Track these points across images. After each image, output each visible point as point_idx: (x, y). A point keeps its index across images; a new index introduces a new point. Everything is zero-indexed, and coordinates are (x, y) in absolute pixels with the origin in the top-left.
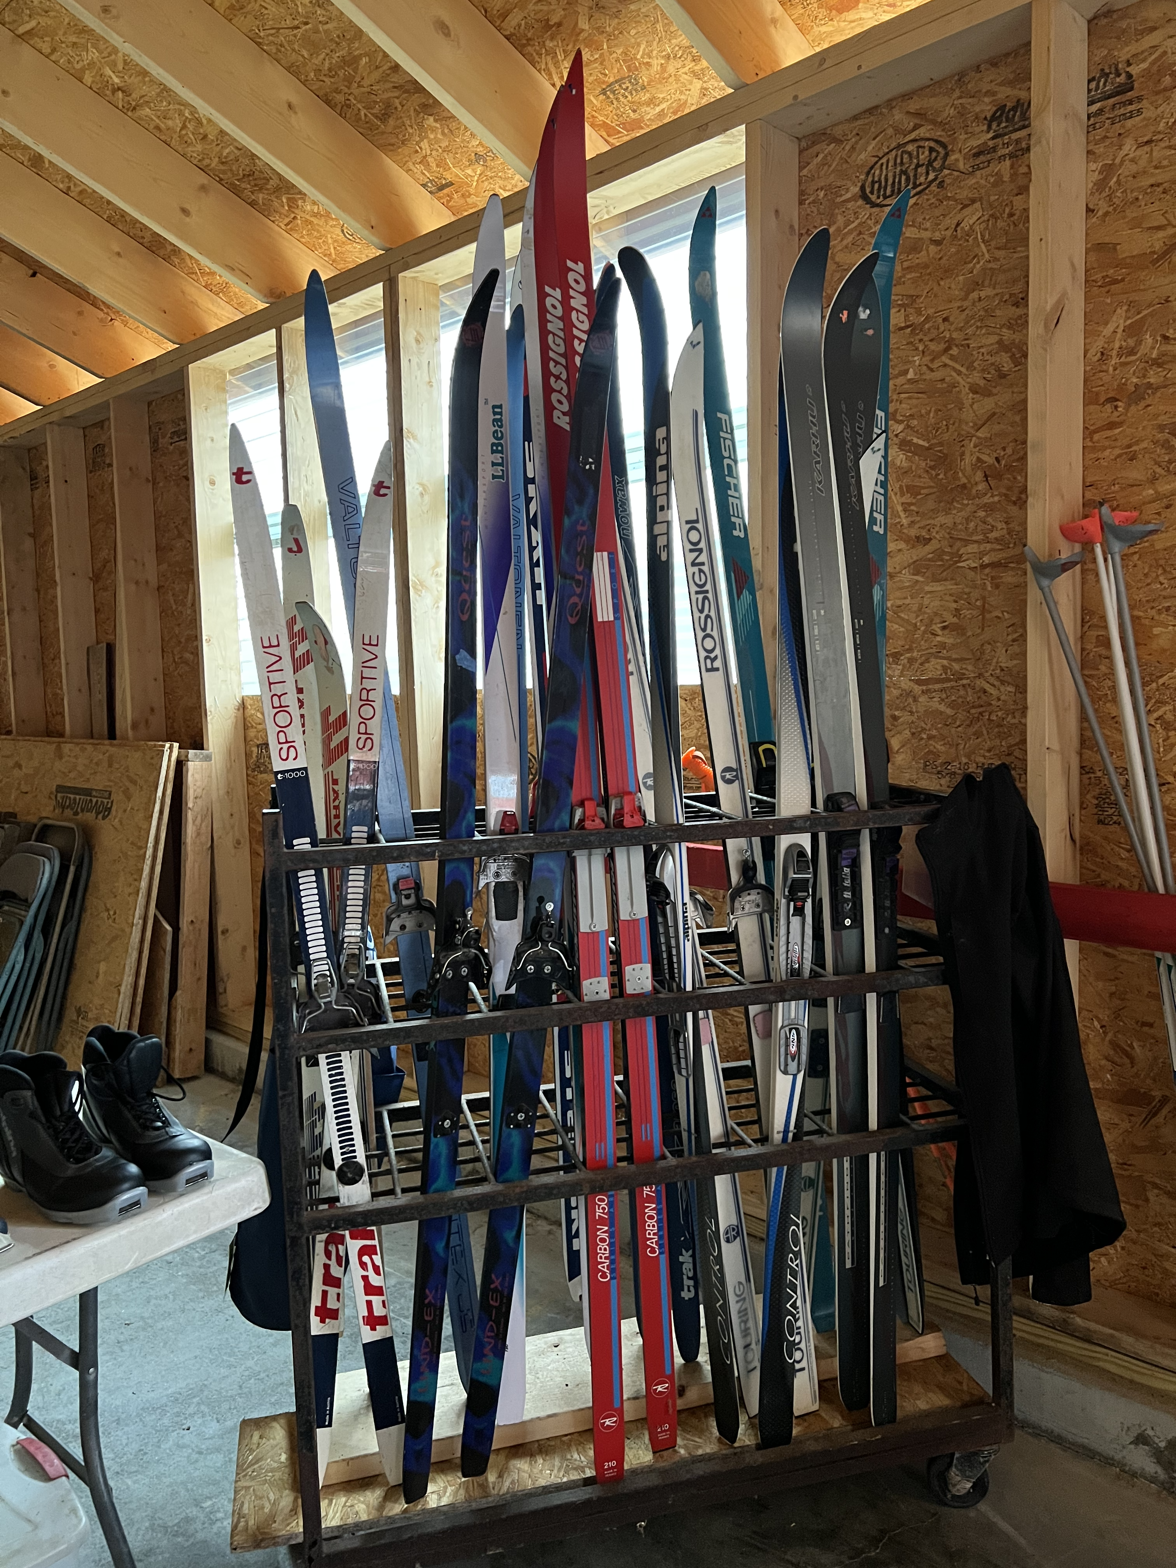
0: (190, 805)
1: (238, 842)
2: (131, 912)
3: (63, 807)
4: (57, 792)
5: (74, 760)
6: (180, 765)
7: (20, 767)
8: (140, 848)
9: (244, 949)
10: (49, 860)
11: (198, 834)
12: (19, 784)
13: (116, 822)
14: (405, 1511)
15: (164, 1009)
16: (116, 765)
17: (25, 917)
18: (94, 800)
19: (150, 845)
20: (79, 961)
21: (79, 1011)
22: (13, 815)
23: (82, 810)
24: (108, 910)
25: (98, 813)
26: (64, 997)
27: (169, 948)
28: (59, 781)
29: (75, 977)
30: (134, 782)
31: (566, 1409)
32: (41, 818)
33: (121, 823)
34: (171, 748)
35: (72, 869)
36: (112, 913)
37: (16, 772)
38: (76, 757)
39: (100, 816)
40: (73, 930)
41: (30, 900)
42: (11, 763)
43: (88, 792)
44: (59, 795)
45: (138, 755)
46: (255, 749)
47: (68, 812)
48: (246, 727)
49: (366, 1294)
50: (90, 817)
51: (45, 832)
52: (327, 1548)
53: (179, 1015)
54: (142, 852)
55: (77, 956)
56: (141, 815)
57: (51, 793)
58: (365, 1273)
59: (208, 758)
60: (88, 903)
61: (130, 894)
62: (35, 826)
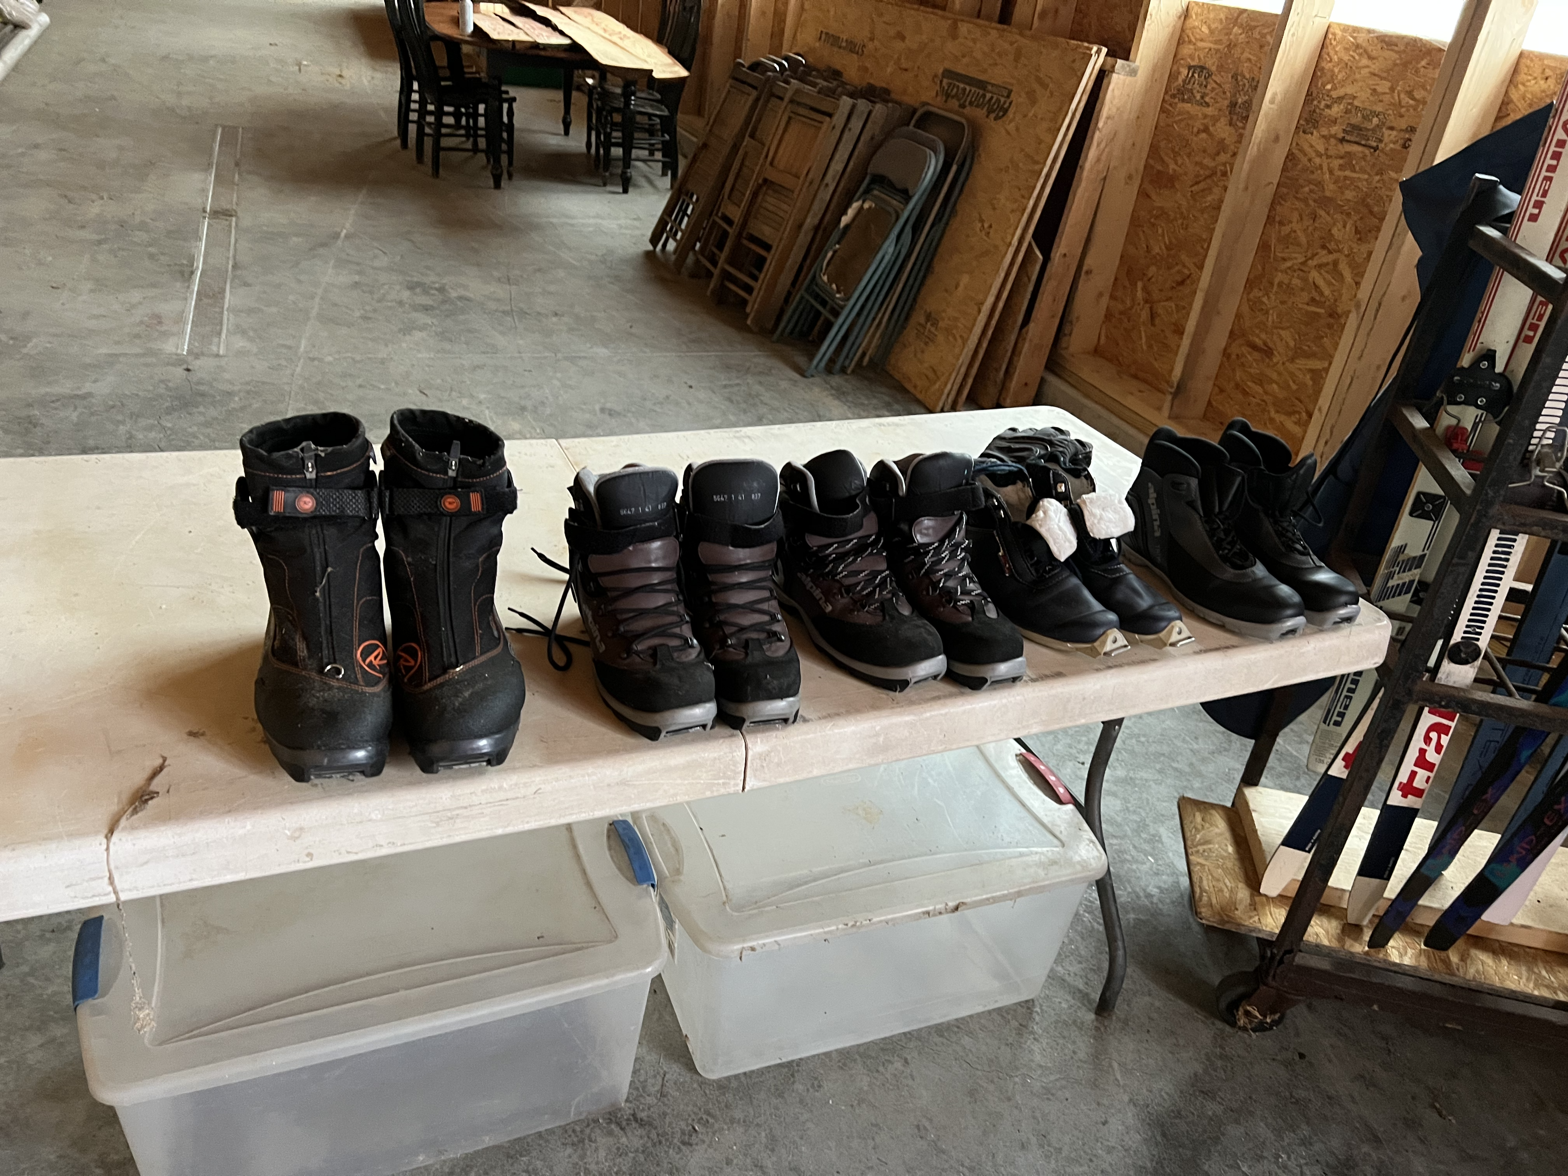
0: (1100, 125)
1: (1130, 177)
2: (1011, 231)
3: (948, 96)
4: (944, 76)
5: (971, 44)
6: (1102, 75)
7: (903, 38)
8: (1037, 163)
9: (1101, 295)
10: (935, 153)
11: (1098, 160)
12: (899, 59)
13: (1011, 127)
14: (1367, 953)
15: (1013, 338)
16: (1023, 60)
17: (903, 210)
18: (988, 96)
19: (1049, 162)
20: (937, 267)
21: (928, 317)
22: (887, 91)
23: (971, 103)
24: (982, 221)
25: (989, 112)
26: (915, 300)
27: (1034, 277)
28: (948, 65)
29: (929, 282)
30: (1045, 86)
31: (1541, 927)
32: (925, 104)
33: (1017, 129)
34: (1099, 52)
35: (954, 168)
36: (986, 225)
37: (899, 45)
38: (974, 41)
39: (992, 116)
40: (938, 235)
41: (910, 193)
42: (892, 32)
43: (982, 85)
44: (945, 81)
45: (1055, 53)
46: (1184, 71)
47: (954, 103)
48: (1180, 42)
49: (1415, 765)
50: (980, 113)
51: (927, 119)
52: (1300, 959)
53: (1026, 348)
54: (1037, 167)
55: (935, 260)
56: (1045, 125)
57: (936, 76)
58: (1425, 747)
59: (1133, 72)
60: (958, 207)
61: (1013, 211)
62: (915, 111)
